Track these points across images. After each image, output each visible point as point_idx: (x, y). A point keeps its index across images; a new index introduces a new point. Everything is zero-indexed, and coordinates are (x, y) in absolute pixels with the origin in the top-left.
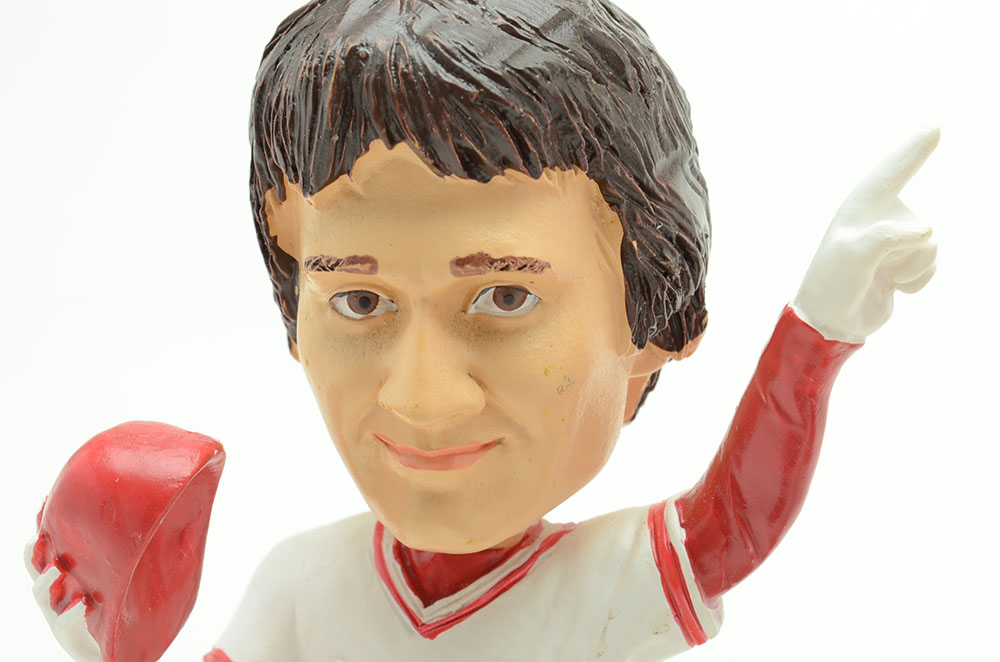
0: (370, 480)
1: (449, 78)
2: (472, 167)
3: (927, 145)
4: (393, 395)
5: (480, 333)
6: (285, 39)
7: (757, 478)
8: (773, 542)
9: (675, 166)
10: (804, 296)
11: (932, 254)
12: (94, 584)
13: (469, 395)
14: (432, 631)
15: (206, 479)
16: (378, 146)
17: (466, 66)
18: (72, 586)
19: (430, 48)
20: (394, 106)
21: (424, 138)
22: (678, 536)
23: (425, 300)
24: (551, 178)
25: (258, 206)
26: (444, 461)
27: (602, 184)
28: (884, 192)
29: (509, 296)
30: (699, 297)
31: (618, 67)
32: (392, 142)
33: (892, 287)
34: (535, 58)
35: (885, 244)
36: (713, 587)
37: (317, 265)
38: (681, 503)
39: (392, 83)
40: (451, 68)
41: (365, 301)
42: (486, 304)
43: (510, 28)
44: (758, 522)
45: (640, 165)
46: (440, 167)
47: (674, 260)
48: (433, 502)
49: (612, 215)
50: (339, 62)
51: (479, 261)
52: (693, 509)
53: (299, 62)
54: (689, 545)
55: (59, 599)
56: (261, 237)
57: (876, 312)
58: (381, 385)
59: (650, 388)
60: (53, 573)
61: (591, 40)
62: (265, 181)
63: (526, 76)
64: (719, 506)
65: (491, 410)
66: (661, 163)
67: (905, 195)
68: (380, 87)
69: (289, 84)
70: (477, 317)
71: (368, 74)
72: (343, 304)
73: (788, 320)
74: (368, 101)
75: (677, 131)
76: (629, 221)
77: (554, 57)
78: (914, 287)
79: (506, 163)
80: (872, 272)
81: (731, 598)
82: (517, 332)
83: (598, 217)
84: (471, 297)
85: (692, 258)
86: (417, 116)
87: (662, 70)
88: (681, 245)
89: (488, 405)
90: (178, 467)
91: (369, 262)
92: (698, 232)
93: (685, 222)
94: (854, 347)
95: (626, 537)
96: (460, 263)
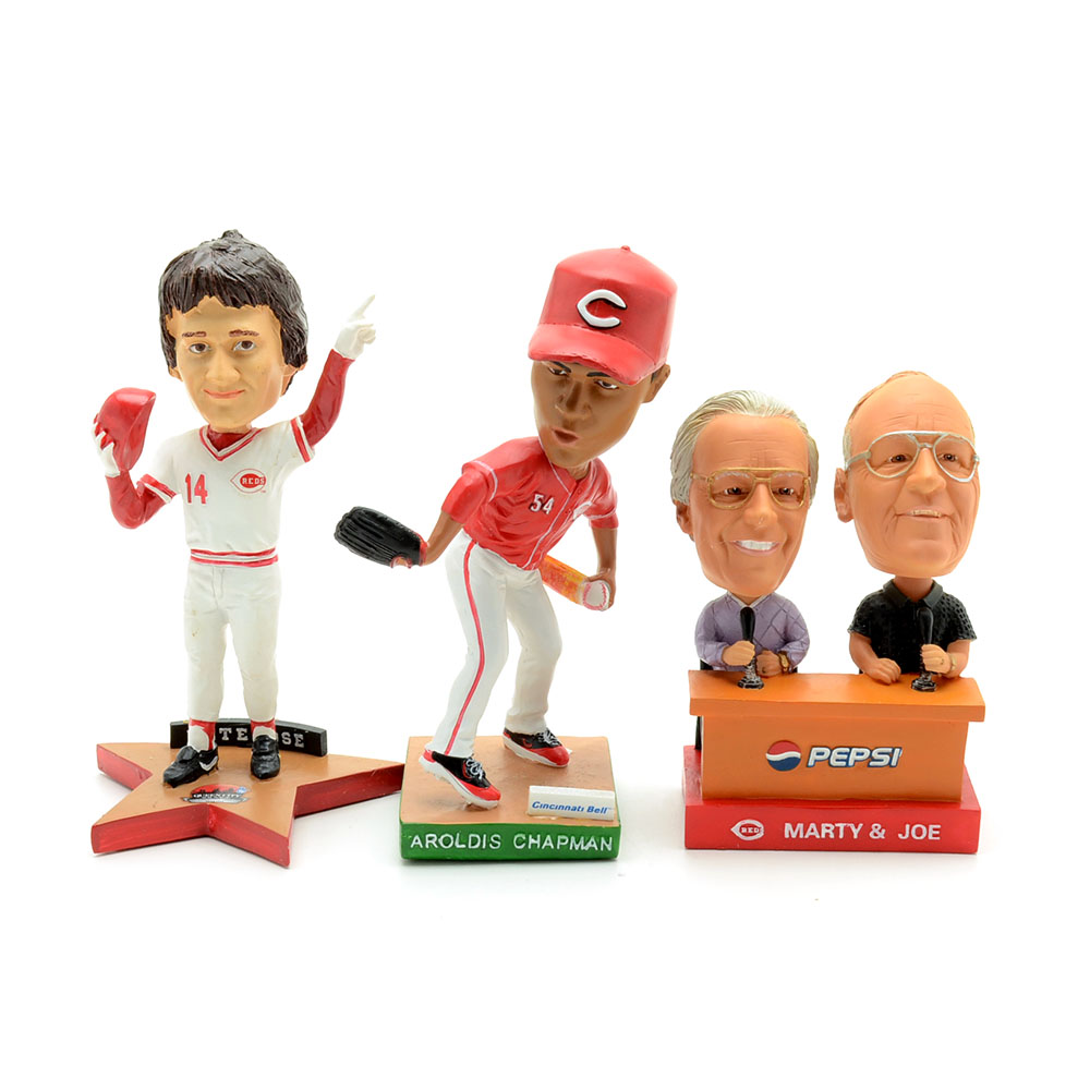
0: (203, 406)
1: (228, 277)
2: (235, 304)
3: (372, 299)
4: (211, 374)
5: (238, 356)
6: (172, 268)
7: (325, 406)
8: (331, 426)
9: (297, 306)
10: (336, 346)
11: (374, 332)
12: (116, 438)
13: (235, 374)
14: (221, 459)
15: (150, 405)
16: (206, 297)
17: (233, 273)
18: (109, 438)
19: (222, 268)
20: (211, 285)
21: (221, 295)
22: (300, 425)
23: (221, 345)
24: (259, 307)
25: (163, 320)
26: (227, 396)
27: (274, 311)
28: (360, 313)
29: (246, 344)
30: (305, 349)
31: (278, 276)
32: (211, 296)
33: (363, 342)
34: (253, 272)
35: (359, 327)
36: (312, 444)
37: (187, 335)
38: (301, 416)
39: (211, 279)
40: (228, 274)
41: (201, 347)
42: (239, 347)
43: (245, 263)
44: (326, 420)
45: (286, 307)
46: (226, 304)
47: (297, 336)
48: (224, 410)
49: (277, 321)
50: (194, 272)
51: (238, 332)
52: (304, 418)
53: (181, 273)
54: (304, 428)
55: (103, 445)
56: (163, 331)
57: (359, 349)
58: (206, 373)
59: (290, 383)
60: (103, 434)
61: (269, 267)
62: (165, 312)
63: (251, 276)
64: (313, 415)
65: (242, 381)
66: (292, 306)
67: (365, 313)
68: (207, 279)
69: (176, 280)
70: (237, 351)
71: (203, 276)
72: (194, 349)
73: (332, 352)
74: (204, 284)
75: (296, 297)
76: (283, 323)
77: (259, 271)
78: (370, 342)
79: (245, 303)
80: (356, 335)
81: (316, 446)
82: (249, 356)
83: (274, 321)
84: (234, 346)
85: (302, 336)
86: (219, 288)
87: (291, 277)
88: (299, 331)
89: (240, 379)
90: (142, 400)
91: (204, 333)
92: (305, 327)
93: (300, 324)
94: (353, 361)
95: (284, 427)
96: (232, 332)
